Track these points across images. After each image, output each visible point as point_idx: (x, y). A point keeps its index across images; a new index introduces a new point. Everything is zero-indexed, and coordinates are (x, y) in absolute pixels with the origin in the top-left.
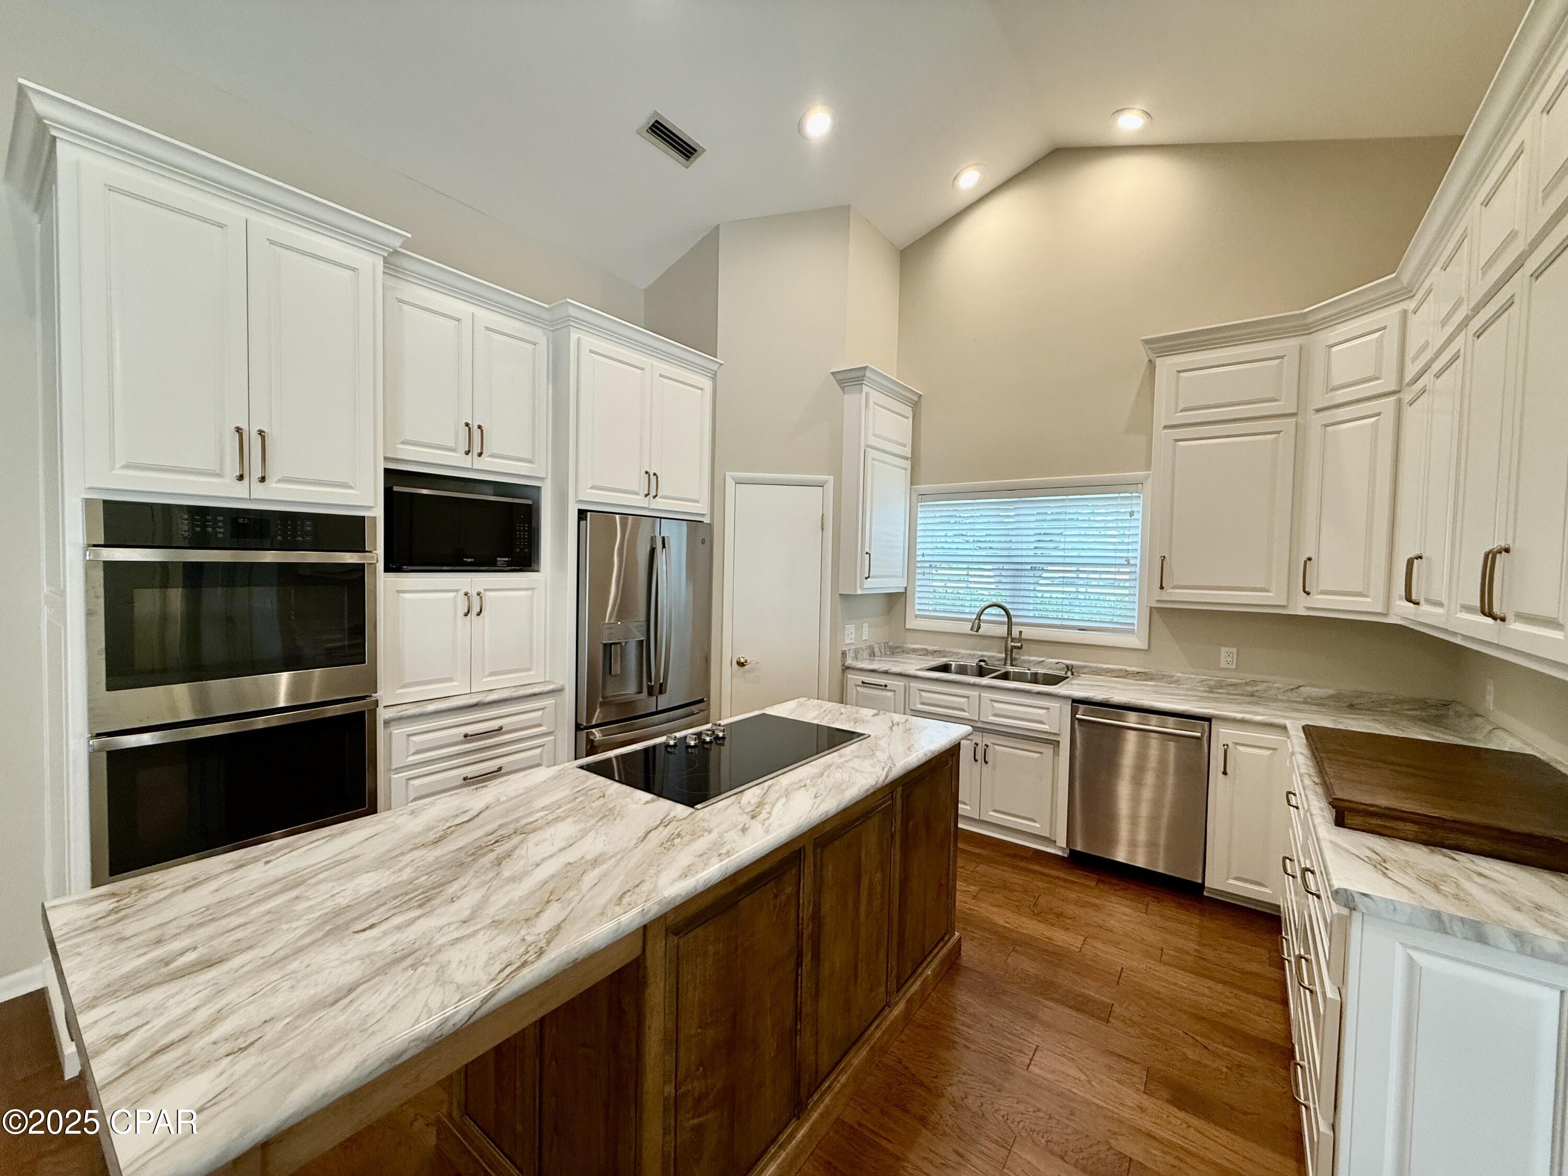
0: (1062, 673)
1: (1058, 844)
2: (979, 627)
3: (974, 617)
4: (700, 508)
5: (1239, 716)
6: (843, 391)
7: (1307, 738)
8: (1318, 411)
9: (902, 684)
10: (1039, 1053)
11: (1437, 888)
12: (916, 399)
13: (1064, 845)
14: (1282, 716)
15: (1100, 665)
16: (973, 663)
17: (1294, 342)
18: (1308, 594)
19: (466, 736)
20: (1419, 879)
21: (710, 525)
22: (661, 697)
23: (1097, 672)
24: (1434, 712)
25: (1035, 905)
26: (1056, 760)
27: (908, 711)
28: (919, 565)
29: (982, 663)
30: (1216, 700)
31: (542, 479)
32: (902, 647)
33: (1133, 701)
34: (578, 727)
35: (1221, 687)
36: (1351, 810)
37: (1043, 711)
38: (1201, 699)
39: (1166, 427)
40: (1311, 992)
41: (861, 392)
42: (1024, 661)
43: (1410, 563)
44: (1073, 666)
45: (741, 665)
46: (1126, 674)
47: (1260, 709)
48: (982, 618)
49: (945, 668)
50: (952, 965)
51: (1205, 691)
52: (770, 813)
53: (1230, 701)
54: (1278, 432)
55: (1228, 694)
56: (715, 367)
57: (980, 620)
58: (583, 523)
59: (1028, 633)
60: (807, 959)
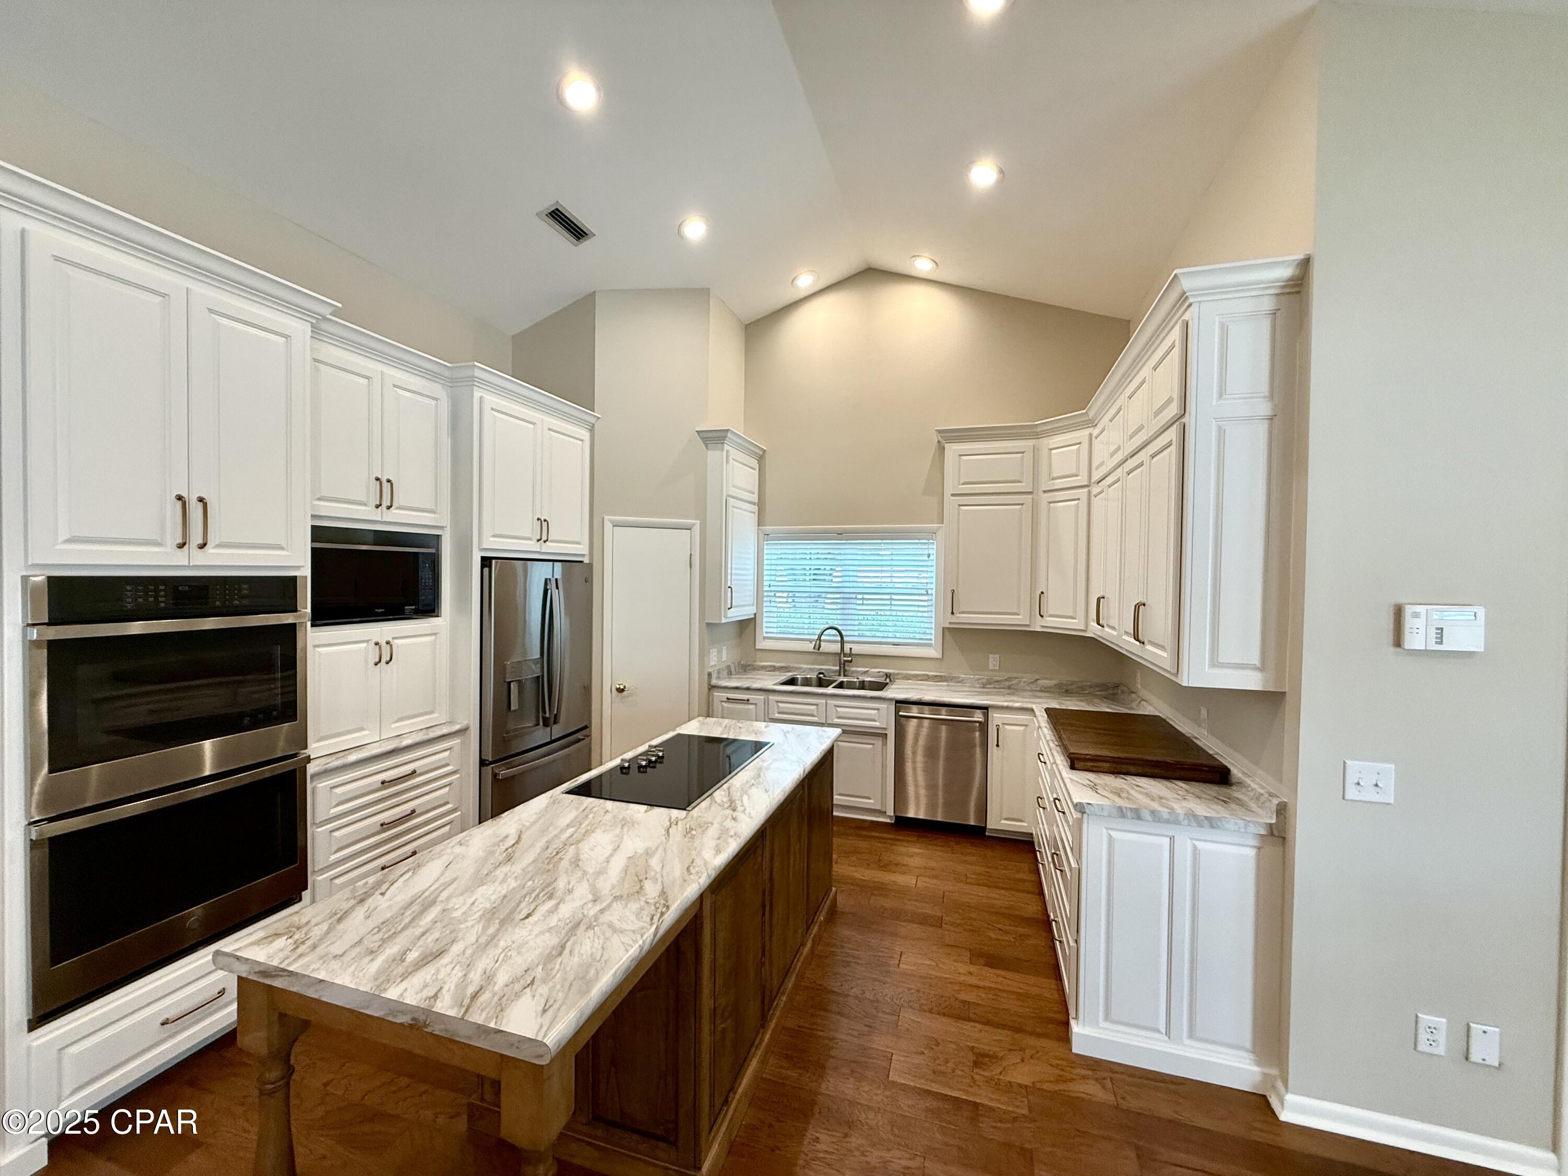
0: (882, 680)
1: (888, 814)
2: (820, 647)
3: (816, 637)
4: (580, 550)
5: (1005, 704)
6: (707, 447)
7: (1048, 717)
8: (1045, 492)
9: (762, 697)
10: (903, 956)
11: (1119, 796)
12: (761, 453)
13: (892, 814)
14: (1031, 702)
15: (909, 672)
16: (813, 676)
17: (1031, 443)
18: (1042, 616)
19: (383, 783)
20: (1111, 792)
21: (590, 565)
22: (555, 727)
23: (907, 677)
24: (1111, 692)
25: (879, 860)
26: (884, 750)
27: (767, 719)
28: (765, 594)
29: (821, 676)
30: (987, 694)
31: (442, 528)
32: (753, 666)
33: (938, 698)
34: (483, 763)
35: (990, 684)
36: (1079, 759)
37: (875, 712)
38: (980, 694)
39: (953, 495)
40: (1061, 871)
41: (722, 450)
42: (853, 672)
43: (1099, 600)
44: (890, 674)
45: (621, 691)
46: (927, 678)
47: (1015, 698)
48: (823, 638)
49: (792, 682)
50: (833, 912)
51: (980, 688)
52: (743, 806)
53: (997, 694)
54: (1022, 504)
55: (994, 688)
56: (593, 420)
57: (820, 640)
58: (486, 570)
59: (857, 649)
60: (767, 909)
